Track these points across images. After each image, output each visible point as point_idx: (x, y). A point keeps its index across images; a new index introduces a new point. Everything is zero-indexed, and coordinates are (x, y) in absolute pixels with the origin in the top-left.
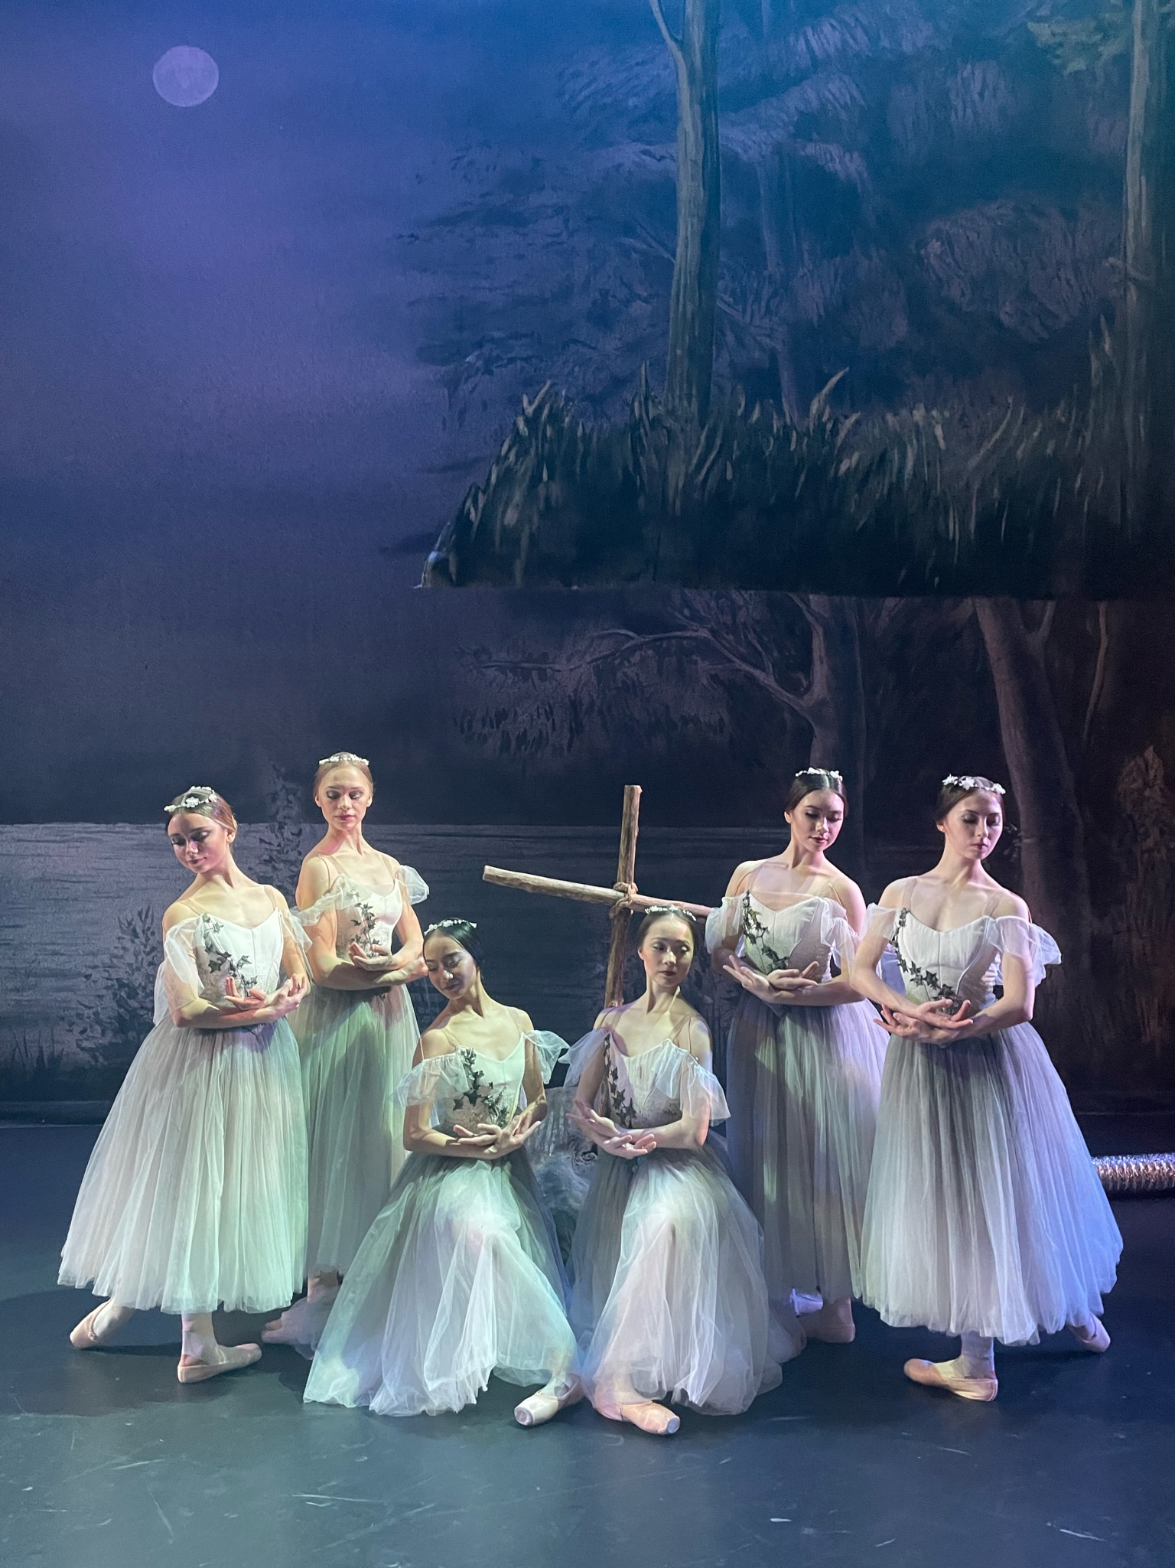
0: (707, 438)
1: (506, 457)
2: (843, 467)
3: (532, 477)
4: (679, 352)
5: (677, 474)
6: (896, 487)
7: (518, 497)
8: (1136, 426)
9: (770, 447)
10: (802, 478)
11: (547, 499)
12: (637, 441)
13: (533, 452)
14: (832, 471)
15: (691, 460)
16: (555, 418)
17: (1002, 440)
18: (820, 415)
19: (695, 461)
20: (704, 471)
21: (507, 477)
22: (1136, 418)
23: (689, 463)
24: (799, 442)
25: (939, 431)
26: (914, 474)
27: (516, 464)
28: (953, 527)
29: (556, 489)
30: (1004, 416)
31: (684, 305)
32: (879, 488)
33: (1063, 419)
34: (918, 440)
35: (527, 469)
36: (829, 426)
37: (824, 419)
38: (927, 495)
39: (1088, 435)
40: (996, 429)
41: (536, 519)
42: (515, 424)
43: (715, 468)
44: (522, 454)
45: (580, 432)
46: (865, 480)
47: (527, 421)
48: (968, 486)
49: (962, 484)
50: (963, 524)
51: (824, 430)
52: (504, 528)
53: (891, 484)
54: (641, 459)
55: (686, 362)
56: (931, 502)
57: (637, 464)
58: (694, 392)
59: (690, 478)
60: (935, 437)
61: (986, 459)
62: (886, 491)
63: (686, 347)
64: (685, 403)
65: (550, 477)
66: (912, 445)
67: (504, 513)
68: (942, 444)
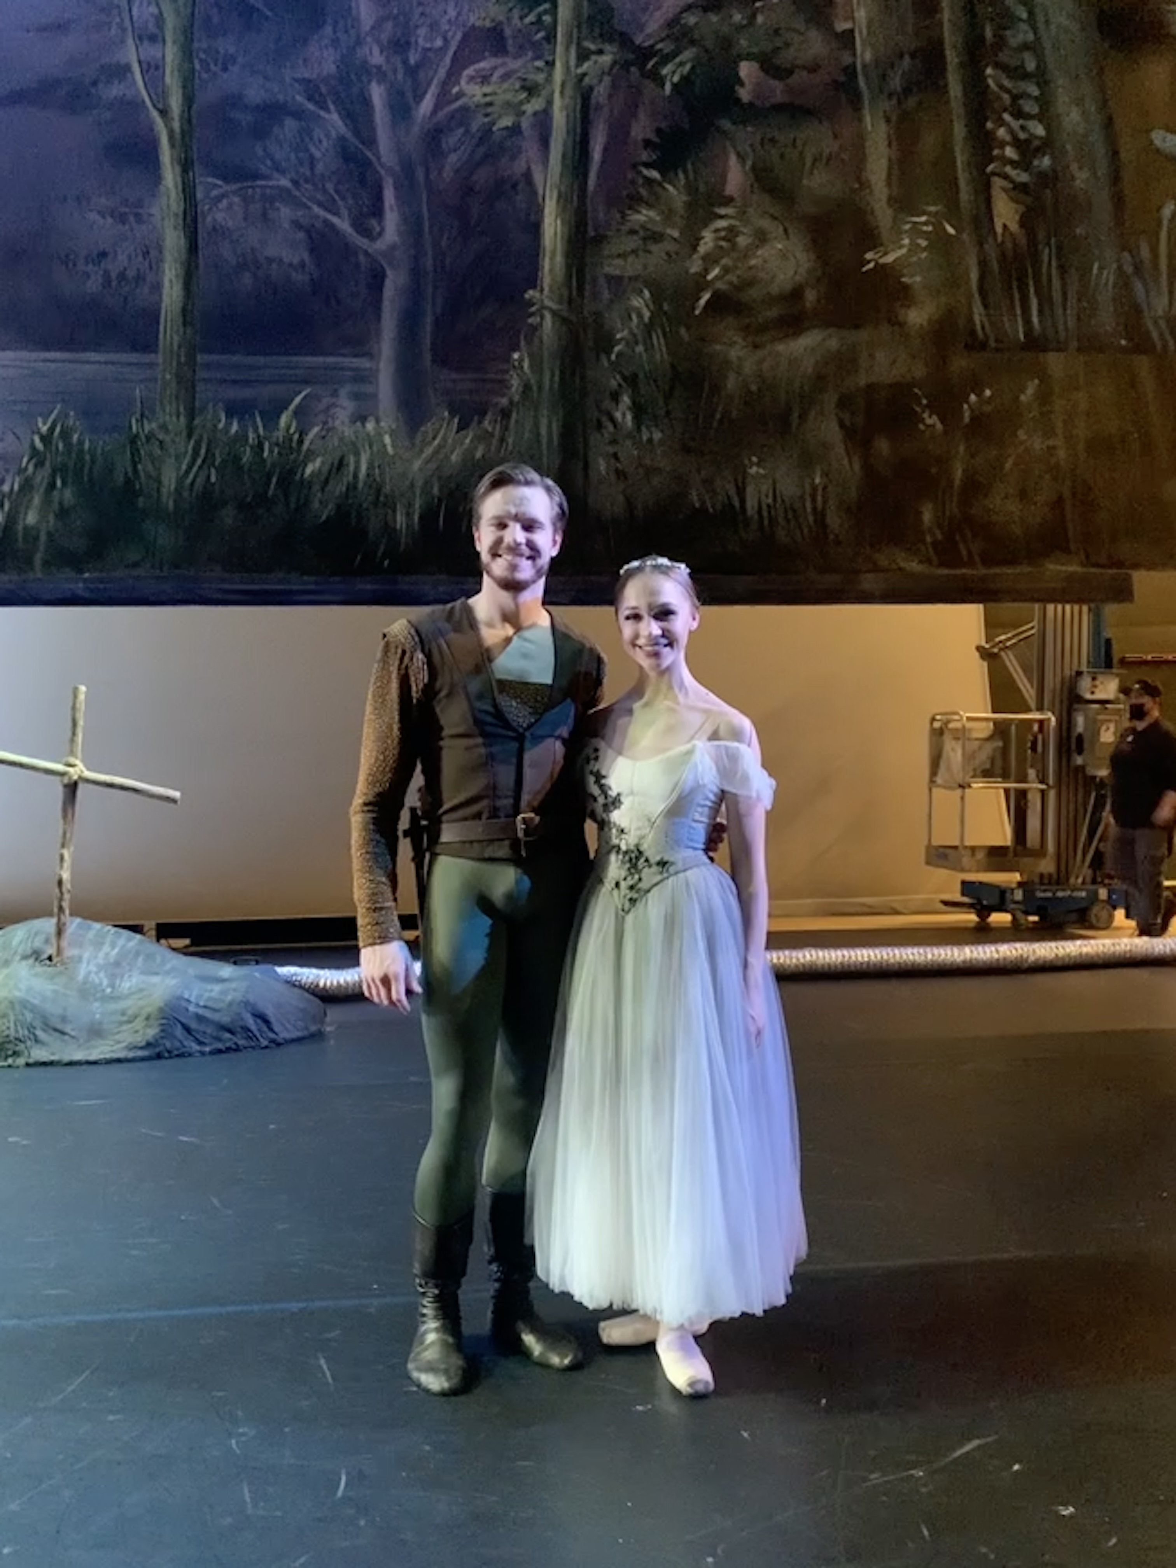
0: (194, 449)
1: (26, 469)
2: (308, 471)
3: (49, 484)
4: (168, 377)
5: (169, 479)
6: (352, 487)
7: (37, 500)
8: (550, 433)
9: (247, 456)
10: (274, 480)
11: (61, 503)
12: (135, 452)
13: (48, 464)
14: (299, 475)
15: (180, 464)
16: (65, 435)
17: (440, 447)
18: (288, 427)
19: (184, 467)
20: (191, 476)
21: (27, 486)
22: (549, 427)
23: (179, 469)
24: (271, 451)
25: (387, 440)
26: (368, 475)
27: (34, 473)
28: (400, 519)
29: (68, 494)
30: (441, 426)
31: (172, 338)
32: (338, 488)
33: (490, 429)
34: (371, 447)
35: (43, 478)
36: (296, 436)
37: (292, 431)
38: (379, 491)
39: (510, 441)
40: (434, 438)
41: (51, 518)
42: (33, 441)
43: (201, 473)
44: (40, 464)
45: (87, 445)
46: (327, 481)
47: (43, 438)
48: (412, 485)
49: (407, 483)
50: (408, 515)
51: (291, 440)
52: (26, 528)
53: (349, 484)
54: (140, 467)
55: (174, 384)
56: (382, 499)
57: (135, 471)
58: (182, 409)
59: (180, 481)
60: (384, 446)
61: (428, 461)
62: (344, 489)
63: (174, 371)
64: (174, 418)
65: (64, 483)
66: (365, 451)
67: (26, 514)
68: (390, 449)
